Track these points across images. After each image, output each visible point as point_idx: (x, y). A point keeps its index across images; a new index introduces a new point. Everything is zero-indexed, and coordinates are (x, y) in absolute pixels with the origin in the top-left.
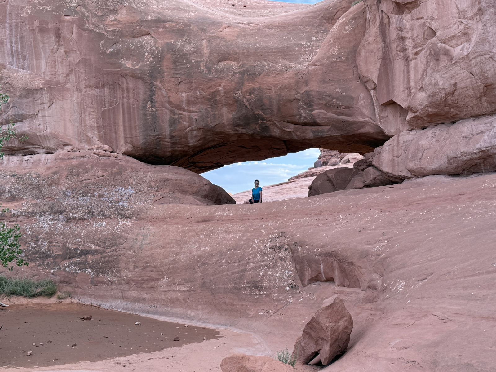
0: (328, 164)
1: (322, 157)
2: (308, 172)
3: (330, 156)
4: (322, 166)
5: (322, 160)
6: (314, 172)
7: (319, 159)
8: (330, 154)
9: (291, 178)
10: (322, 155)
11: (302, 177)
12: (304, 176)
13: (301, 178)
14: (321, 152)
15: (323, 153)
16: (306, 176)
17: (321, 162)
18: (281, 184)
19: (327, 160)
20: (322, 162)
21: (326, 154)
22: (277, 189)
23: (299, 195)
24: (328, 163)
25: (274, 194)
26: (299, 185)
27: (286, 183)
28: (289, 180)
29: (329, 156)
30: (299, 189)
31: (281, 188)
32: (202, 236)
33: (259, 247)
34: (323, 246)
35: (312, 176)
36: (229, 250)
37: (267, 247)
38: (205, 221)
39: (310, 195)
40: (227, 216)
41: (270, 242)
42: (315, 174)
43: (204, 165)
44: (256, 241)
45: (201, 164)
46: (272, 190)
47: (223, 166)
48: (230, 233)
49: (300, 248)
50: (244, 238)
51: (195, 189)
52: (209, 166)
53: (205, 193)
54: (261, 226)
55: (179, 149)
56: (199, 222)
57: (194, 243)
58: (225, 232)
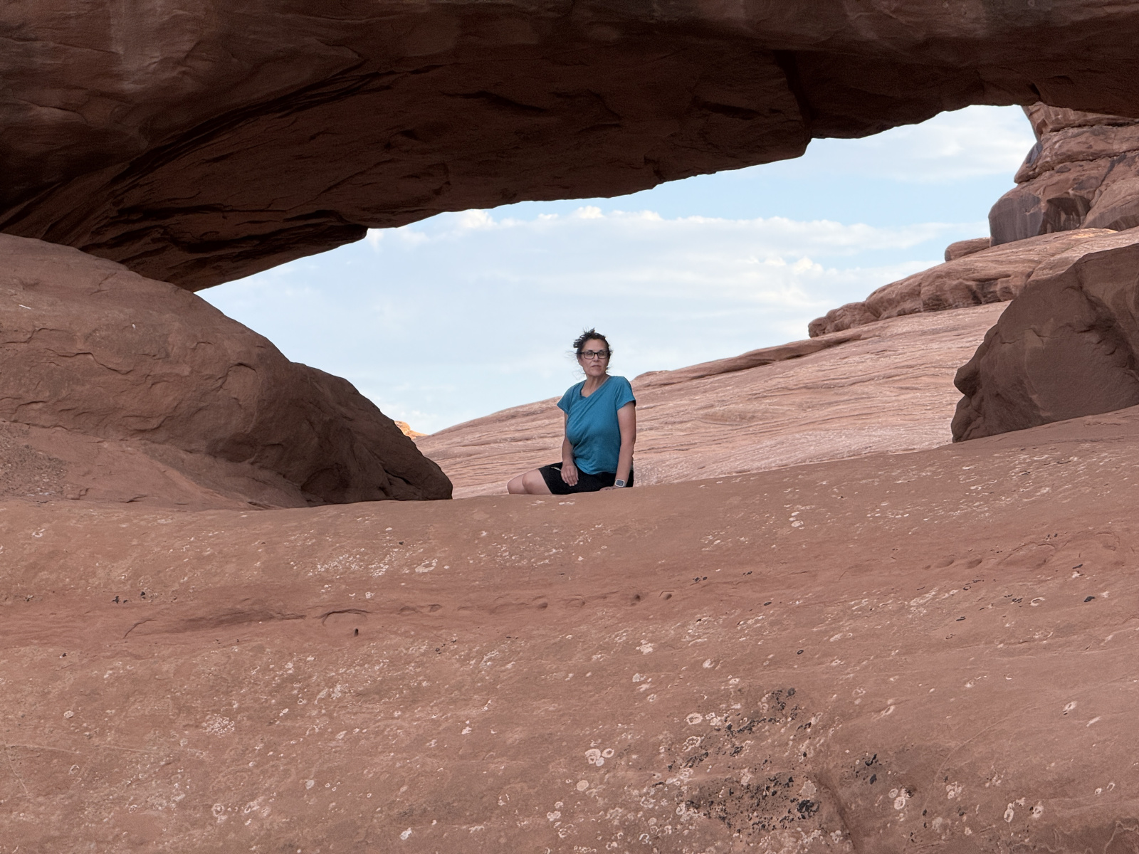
0: (1090, 217)
1: (1049, 167)
2: (948, 274)
3: (1105, 163)
4: (1043, 231)
5: (1043, 190)
6: (994, 269)
7: (1023, 178)
8: (1099, 146)
9: (832, 316)
10: (1047, 157)
11: (908, 305)
12: (917, 304)
13: (903, 313)
14: (1039, 131)
15: (1056, 137)
16: (936, 304)
17: (1038, 201)
18: (757, 360)
19: (1079, 184)
20: (1043, 204)
21: (1073, 146)
22: (733, 392)
23: (887, 432)
24: (1088, 208)
25: (713, 429)
26: (883, 361)
27: (794, 352)
28: (817, 327)
29: (1095, 157)
30: (886, 394)
31: (759, 386)
32: (217, 726)
33: (615, 795)
34: (1062, 787)
35: (977, 302)
36: (407, 818)
37: (674, 795)
38: (236, 618)
39: (964, 429)
40: (392, 580)
41: (693, 760)
42: (998, 287)
43: (225, 227)
44: (597, 756)
45: (201, 225)
46: (701, 400)
47: (356, 233)
48: (415, 697)
49: (901, 800)
50: (515, 735)
51: (166, 398)
52: (263, 238)
53: (236, 424)
54: (631, 647)
55: (49, 114)
56: (194, 624)
57: (166, 774)
58: (379, 691)
